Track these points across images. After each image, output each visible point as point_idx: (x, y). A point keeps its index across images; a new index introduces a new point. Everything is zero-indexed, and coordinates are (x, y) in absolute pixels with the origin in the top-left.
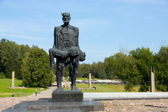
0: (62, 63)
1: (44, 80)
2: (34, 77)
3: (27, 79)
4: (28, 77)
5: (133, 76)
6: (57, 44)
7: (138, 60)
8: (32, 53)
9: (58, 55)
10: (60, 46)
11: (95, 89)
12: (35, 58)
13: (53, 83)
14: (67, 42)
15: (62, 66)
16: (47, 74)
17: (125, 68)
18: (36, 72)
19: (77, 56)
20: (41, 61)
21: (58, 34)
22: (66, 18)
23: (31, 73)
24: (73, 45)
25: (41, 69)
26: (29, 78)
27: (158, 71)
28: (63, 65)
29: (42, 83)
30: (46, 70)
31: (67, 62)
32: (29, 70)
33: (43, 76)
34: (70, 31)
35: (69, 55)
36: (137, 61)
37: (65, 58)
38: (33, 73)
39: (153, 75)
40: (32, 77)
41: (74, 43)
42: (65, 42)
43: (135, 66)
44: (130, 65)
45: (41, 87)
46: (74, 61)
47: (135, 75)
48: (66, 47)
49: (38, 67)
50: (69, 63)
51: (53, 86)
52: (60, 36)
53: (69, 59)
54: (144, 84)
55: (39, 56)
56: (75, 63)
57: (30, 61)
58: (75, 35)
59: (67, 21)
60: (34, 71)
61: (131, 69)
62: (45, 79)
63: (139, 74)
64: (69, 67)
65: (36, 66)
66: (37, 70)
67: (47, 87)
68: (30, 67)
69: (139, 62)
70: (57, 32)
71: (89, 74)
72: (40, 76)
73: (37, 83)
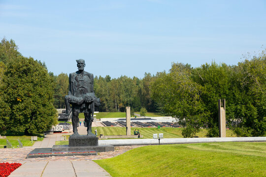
0: (78, 109)
1: (37, 120)
2: (17, 115)
3: (4, 119)
4: (5, 115)
5: (195, 114)
6: (72, 90)
7: (203, 86)
8: (11, 67)
9: (74, 102)
10: (76, 93)
11: (139, 137)
12: (20, 76)
13: (53, 127)
14: (82, 88)
15: (77, 112)
16: (42, 109)
17: (181, 99)
18: (21, 106)
19: (92, 102)
20: (29, 82)
21: (73, 80)
22: (81, 65)
23: (11, 107)
24: (87, 92)
25: (31, 100)
26: (7, 118)
27: (236, 105)
28: (79, 111)
29: (33, 126)
30: (40, 100)
31: (82, 108)
32: (6, 102)
33: (34, 113)
34: (85, 78)
35: (84, 102)
36: (201, 87)
37: (81, 105)
38: (15, 107)
39: (223, 111)
40: (12, 114)
41: (89, 90)
42: (81, 89)
43: (197, 96)
44: (189, 94)
45: (32, 135)
46: (89, 108)
47: (198, 111)
48: (81, 94)
49: (25, 95)
50: (84, 109)
51: (55, 132)
52: (75, 83)
53: (84, 106)
54: (213, 127)
55: (26, 72)
56: (90, 109)
57: (9, 84)
58: (89, 82)
59: (81, 69)
60: (16, 102)
61: (191, 101)
62: (39, 119)
63: (205, 110)
64: (85, 113)
65: (21, 93)
66: (22, 101)
67: (42, 135)
68: (9, 94)
69: (204, 89)
70: (72, 79)
71: (127, 108)
72: (28, 112)
73: (24, 126)
